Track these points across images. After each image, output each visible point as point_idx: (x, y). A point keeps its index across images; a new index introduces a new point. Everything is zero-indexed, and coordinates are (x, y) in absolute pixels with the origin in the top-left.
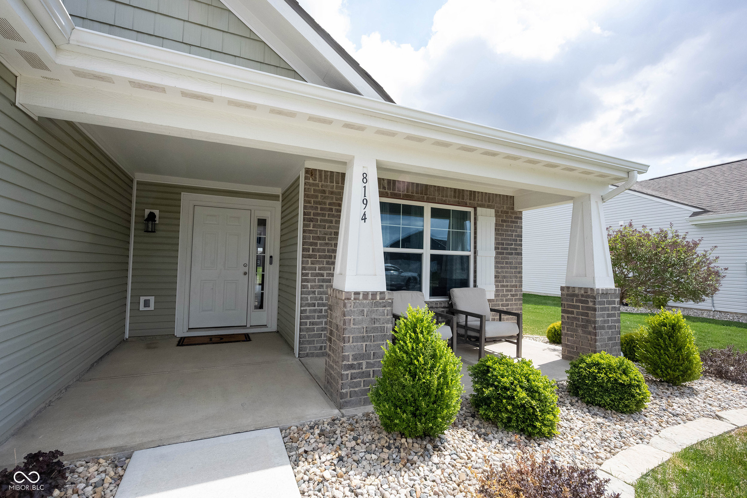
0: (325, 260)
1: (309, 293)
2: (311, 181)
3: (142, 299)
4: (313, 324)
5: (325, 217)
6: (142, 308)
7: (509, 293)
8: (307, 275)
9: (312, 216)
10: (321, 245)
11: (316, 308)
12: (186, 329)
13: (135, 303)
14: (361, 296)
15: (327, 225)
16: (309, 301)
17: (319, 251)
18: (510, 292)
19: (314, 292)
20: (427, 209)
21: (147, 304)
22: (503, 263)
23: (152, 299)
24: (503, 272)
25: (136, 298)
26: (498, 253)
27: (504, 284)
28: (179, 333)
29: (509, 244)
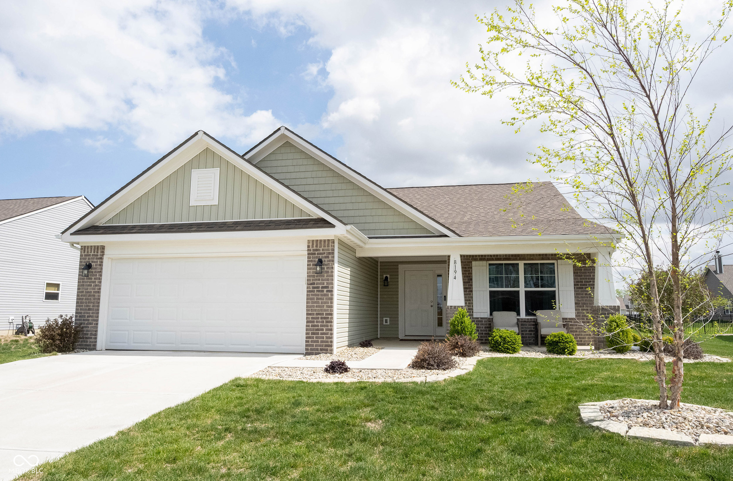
3: (384, 319)
6: (384, 323)
12: (404, 336)
13: (382, 321)
14: (453, 308)
20: (521, 264)
21: (386, 321)
22: (583, 294)
23: (388, 319)
24: (583, 300)
25: (382, 318)
26: (577, 288)
27: (585, 308)
28: (401, 337)
29: (587, 282)
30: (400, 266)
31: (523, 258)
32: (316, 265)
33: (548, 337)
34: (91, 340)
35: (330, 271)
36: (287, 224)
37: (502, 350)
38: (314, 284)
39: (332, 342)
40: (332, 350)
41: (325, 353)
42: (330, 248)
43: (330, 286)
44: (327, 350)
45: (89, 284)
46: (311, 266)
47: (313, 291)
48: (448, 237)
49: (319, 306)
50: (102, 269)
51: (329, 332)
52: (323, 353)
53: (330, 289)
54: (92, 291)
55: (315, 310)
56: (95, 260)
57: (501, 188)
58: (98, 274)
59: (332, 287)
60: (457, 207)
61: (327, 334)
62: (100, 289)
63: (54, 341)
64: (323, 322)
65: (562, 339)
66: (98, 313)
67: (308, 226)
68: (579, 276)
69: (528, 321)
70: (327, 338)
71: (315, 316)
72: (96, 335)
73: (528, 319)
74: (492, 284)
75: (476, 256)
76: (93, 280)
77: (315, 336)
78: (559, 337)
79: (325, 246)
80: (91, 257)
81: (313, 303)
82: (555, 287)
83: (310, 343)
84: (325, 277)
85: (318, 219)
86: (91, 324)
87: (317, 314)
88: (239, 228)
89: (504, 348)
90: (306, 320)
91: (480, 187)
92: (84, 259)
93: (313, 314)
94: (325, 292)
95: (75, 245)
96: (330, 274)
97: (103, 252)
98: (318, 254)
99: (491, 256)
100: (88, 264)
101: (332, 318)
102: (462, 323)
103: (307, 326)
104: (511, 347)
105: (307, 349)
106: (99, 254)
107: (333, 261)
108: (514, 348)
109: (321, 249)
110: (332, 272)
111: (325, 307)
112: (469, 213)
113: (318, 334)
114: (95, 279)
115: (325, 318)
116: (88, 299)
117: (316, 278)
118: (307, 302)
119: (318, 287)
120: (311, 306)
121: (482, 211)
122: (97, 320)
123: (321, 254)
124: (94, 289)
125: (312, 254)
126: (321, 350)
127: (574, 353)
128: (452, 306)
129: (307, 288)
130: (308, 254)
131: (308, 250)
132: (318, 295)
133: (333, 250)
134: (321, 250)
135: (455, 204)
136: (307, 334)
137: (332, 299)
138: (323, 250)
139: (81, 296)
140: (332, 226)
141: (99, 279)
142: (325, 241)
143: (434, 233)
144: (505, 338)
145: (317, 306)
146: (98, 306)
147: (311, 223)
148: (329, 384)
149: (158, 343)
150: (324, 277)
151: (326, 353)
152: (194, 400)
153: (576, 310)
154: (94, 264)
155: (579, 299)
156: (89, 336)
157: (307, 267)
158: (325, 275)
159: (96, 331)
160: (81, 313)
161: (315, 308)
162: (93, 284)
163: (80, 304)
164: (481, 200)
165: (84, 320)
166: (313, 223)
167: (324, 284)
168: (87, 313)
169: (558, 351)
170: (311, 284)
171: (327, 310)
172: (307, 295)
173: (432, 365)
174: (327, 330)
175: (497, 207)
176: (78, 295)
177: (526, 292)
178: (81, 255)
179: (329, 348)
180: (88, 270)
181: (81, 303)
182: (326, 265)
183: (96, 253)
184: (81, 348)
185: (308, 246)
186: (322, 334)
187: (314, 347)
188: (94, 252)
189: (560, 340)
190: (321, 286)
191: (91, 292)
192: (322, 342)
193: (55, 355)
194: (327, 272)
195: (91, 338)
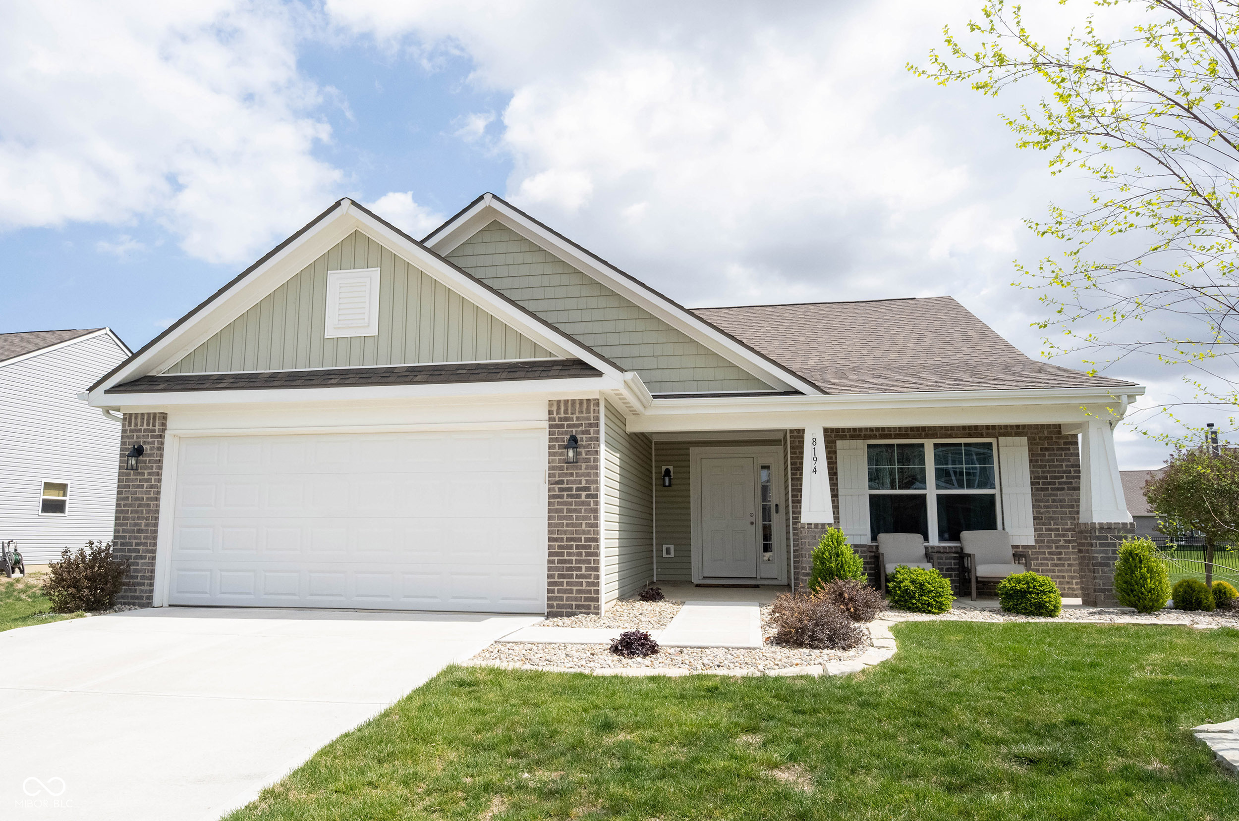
3: (665, 547)
6: (665, 555)
7: (1062, 539)
12: (701, 578)
13: (660, 550)
14: (813, 526)
16: (795, 540)
18: (1064, 537)
20: (929, 445)
21: (668, 552)
22: (1047, 501)
23: (672, 547)
24: (1048, 512)
25: (660, 545)
26: (1037, 489)
27: (1052, 527)
28: (695, 581)
29: (1056, 478)
30: (693, 451)
31: (933, 434)
32: (567, 447)
33: (1004, 583)
34: (142, 588)
35: (592, 459)
36: (509, 370)
37: (917, 607)
38: (562, 482)
39: (597, 592)
40: (598, 608)
41: (584, 613)
42: (592, 415)
43: (593, 486)
44: (589, 607)
45: (138, 483)
46: (556, 450)
47: (561, 497)
48: (803, 394)
49: (573, 525)
50: (162, 455)
51: (593, 573)
52: (581, 613)
53: (592, 492)
54: (145, 496)
55: (565, 532)
56: (150, 440)
57: (862, 309)
58: (154, 465)
59: (597, 489)
60: (790, 342)
61: (589, 576)
62: (159, 493)
63: (79, 591)
64: (580, 554)
65: (1034, 586)
66: (155, 538)
67: (550, 374)
68: (1040, 466)
69: (945, 550)
70: (588, 584)
71: (565, 543)
72: (152, 578)
73: (944, 547)
74: (873, 484)
75: (843, 430)
76: (146, 477)
77: (565, 581)
78: (1028, 583)
79: (581, 412)
80: (142, 434)
81: (560, 518)
82: (994, 488)
83: (556, 594)
84: (583, 470)
85: (567, 360)
86: (142, 559)
87: (569, 540)
88: (418, 378)
89: (922, 604)
90: (547, 552)
91: (822, 306)
92: (128, 437)
93: (562, 540)
94: (583, 497)
95: (110, 411)
96: (592, 463)
97: (164, 425)
98: (569, 426)
99: (871, 429)
100: (136, 447)
101: (598, 547)
102: (838, 556)
103: (549, 562)
104: (935, 600)
105: (549, 606)
106: (157, 427)
107: (597, 439)
108: (941, 603)
109: (574, 417)
110: (596, 460)
111: (584, 525)
112: (815, 353)
113: (571, 576)
114: (149, 474)
115: (584, 547)
116: (136, 512)
117: (565, 471)
118: (549, 518)
119: (570, 489)
120: (557, 525)
121: (838, 348)
122: (154, 551)
123: (574, 426)
124: (148, 493)
125: (557, 426)
126: (578, 607)
127: (1057, 614)
128: (811, 524)
129: (549, 490)
130: (551, 426)
131: (550, 419)
132: (570, 504)
133: (598, 418)
134: (575, 419)
135: (783, 338)
136: (549, 577)
137: (596, 511)
138: (578, 419)
139: (125, 506)
140: (598, 374)
141: (158, 474)
142: (581, 401)
143: (773, 388)
144: (922, 585)
145: (567, 525)
146: (156, 525)
147: (555, 368)
148: (637, 680)
149: (266, 594)
150: (581, 469)
151: (588, 614)
152: (386, 714)
153: (1036, 530)
154: (148, 447)
155: (1042, 511)
156: (139, 580)
157: (547, 450)
158: (584, 465)
159: (153, 571)
160: (124, 538)
161: (565, 528)
162: (145, 484)
163: (121, 521)
164: (830, 330)
165: (130, 551)
166: (560, 367)
167: (580, 482)
168: (136, 538)
169: (1026, 609)
170: (557, 483)
171: (589, 532)
172: (550, 504)
173: (821, 640)
174: (587, 569)
175: (864, 342)
176: (118, 505)
177: (939, 497)
178: (124, 431)
179: (592, 604)
180: (137, 457)
181: (125, 518)
182: (584, 447)
183: (151, 427)
184: (125, 604)
185: (550, 412)
186: (578, 577)
187: (565, 602)
188: (148, 425)
189: (1029, 587)
190: (575, 486)
191: (143, 498)
192: (578, 591)
193: (81, 616)
194: (587, 460)
195: (143, 584)
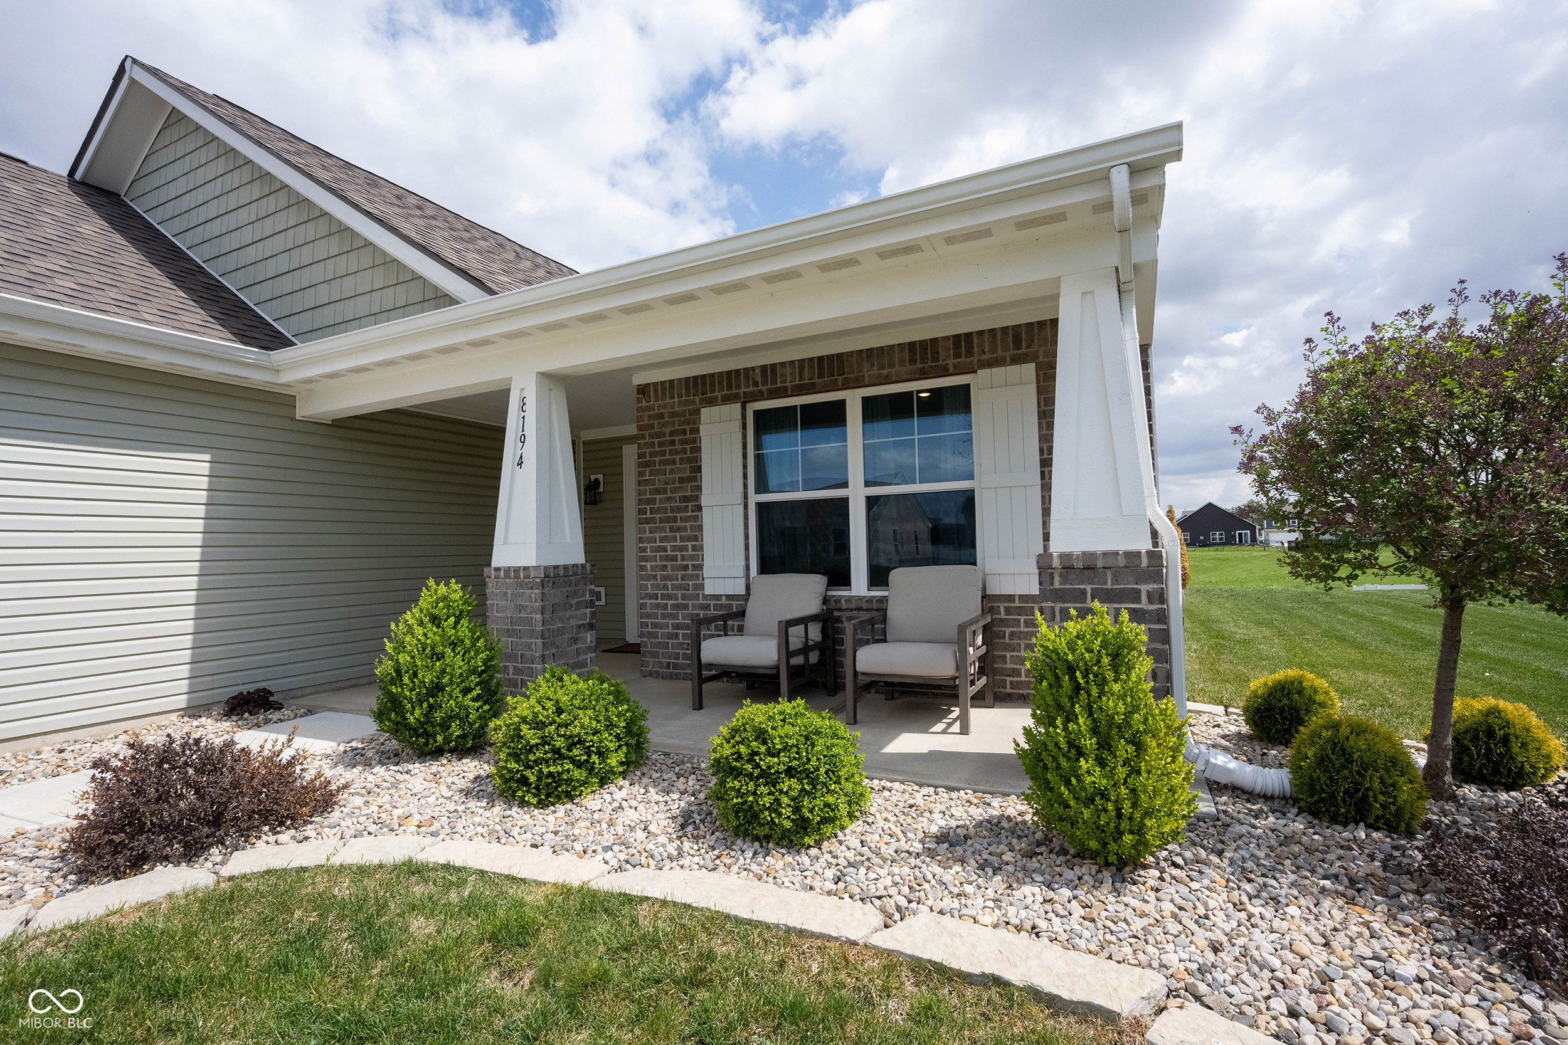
0: (668, 525)
1: (648, 578)
2: (644, 404)
4: (656, 626)
5: (665, 455)
8: (644, 550)
9: (648, 459)
10: (661, 501)
11: (659, 601)
15: (668, 467)
16: (650, 591)
17: (659, 511)
19: (655, 577)
20: (854, 402)
30: (626, 450)
31: (857, 379)
75: (712, 389)
82: (973, 477)
177: (871, 501)
